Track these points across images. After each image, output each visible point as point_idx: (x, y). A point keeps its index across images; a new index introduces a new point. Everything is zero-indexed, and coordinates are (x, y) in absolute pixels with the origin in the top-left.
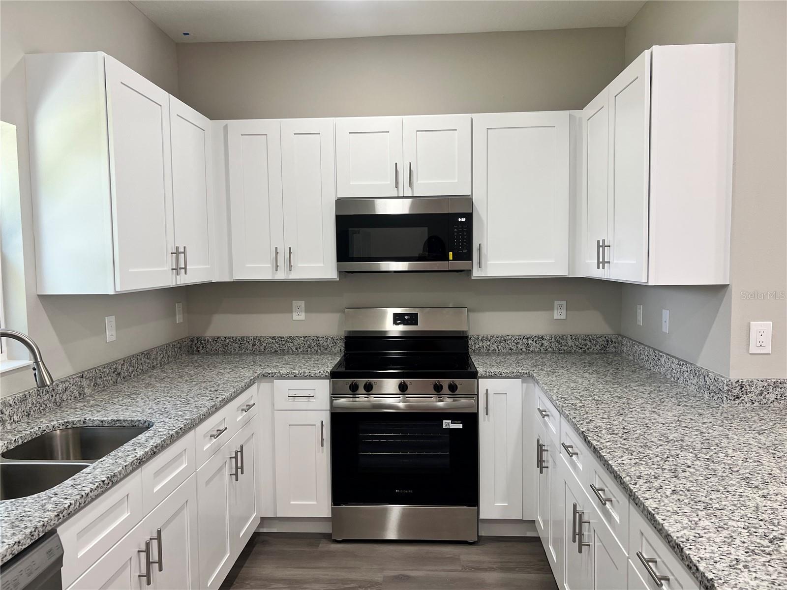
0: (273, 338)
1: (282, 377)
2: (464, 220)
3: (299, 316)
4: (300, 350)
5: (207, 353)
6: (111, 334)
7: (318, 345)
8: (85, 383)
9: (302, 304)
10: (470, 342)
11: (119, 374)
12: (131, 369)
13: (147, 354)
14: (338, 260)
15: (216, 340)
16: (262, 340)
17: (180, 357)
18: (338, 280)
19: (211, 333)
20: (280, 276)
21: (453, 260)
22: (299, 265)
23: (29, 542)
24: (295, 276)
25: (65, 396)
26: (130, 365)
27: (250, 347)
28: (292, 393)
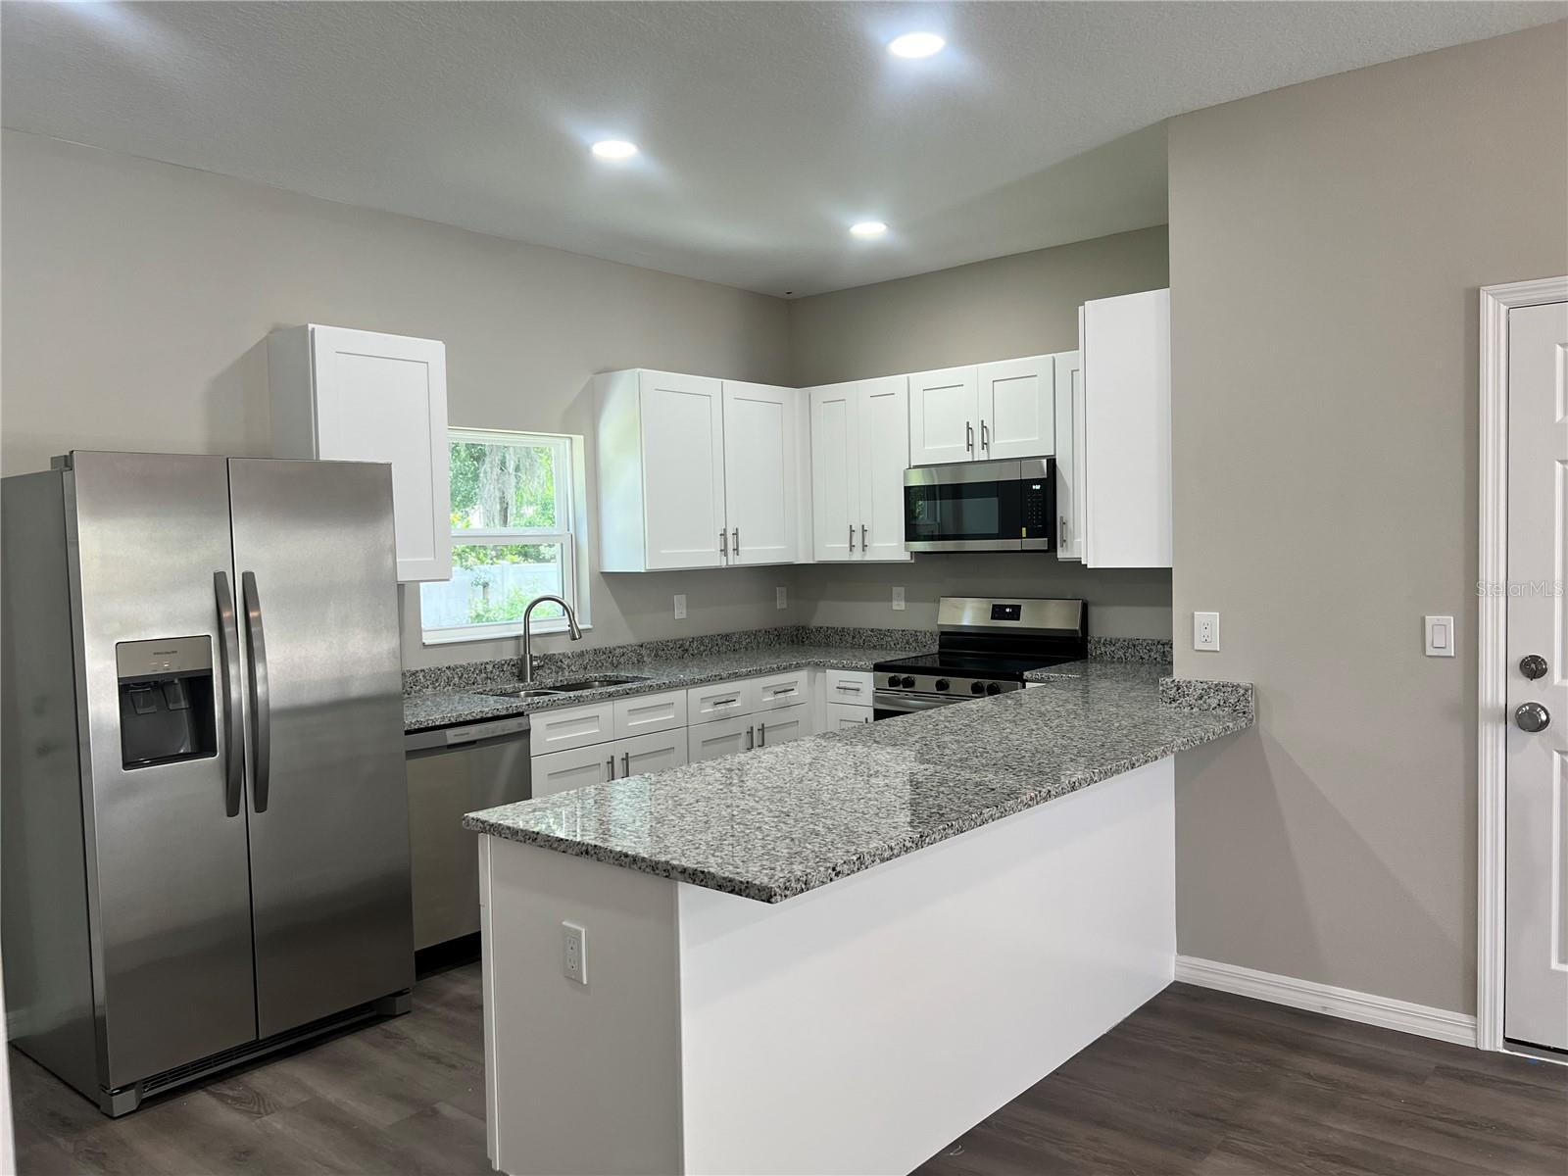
0: (872, 630)
1: (833, 667)
2: (1038, 487)
3: (899, 605)
4: (899, 646)
5: (811, 644)
6: (680, 612)
7: (916, 640)
8: (644, 652)
9: (902, 590)
10: (1089, 646)
11: (687, 650)
12: (702, 648)
13: (727, 637)
14: (906, 540)
15: (819, 630)
16: (861, 632)
17: (778, 646)
18: (913, 561)
19: (817, 621)
20: (857, 556)
21: (1027, 537)
22: (875, 545)
23: (504, 713)
24: (870, 557)
25: (622, 659)
26: (702, 644)
27: (850, 639)
28: (842, 685)
